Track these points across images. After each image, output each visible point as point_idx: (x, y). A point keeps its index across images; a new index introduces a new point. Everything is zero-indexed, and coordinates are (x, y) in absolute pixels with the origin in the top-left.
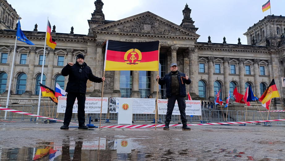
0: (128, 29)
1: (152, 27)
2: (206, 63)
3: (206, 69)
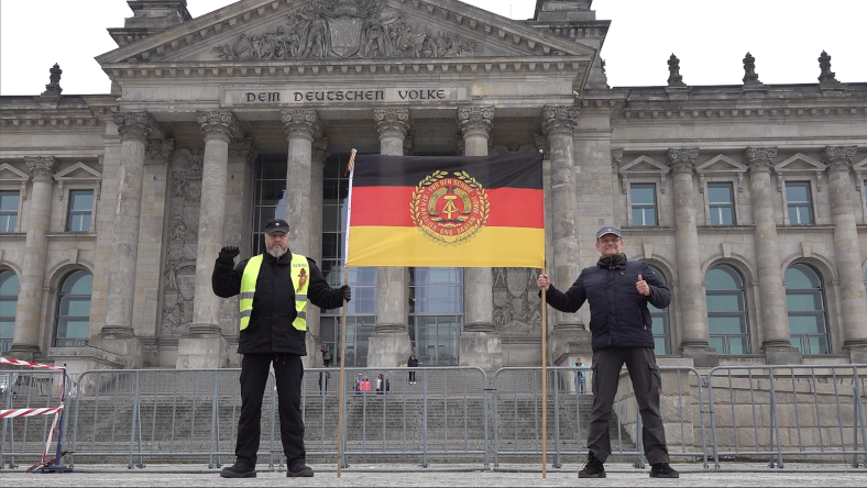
0: (256, 46)
1: (365, 30)
2: (663, 179)
3: (664, 210)
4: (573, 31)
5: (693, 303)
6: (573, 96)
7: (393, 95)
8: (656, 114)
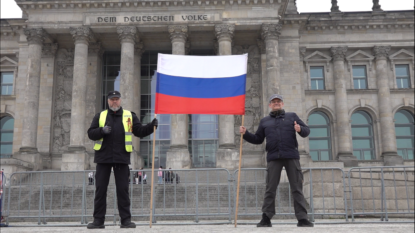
3: (328, 81)
5: (344, 132)
6: (278, 18)
7: (179, 18)
8: (324, 28)
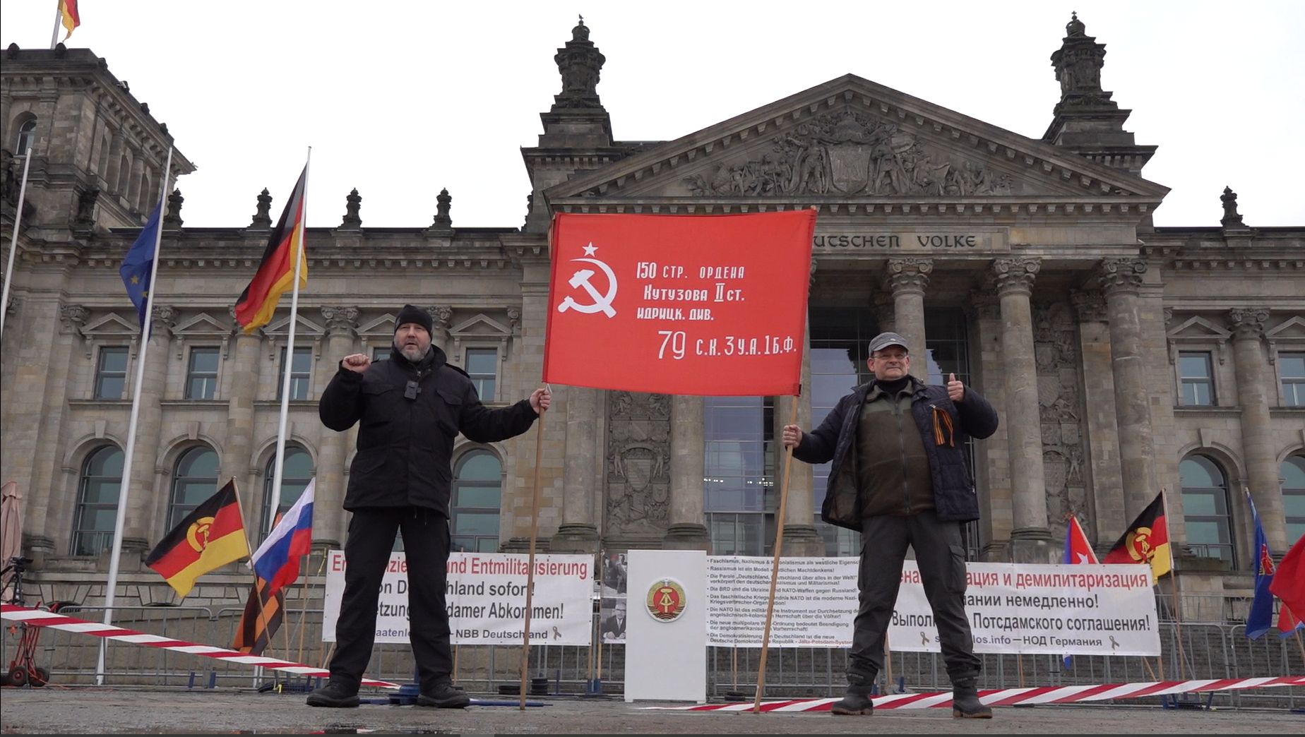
0: (738, 177)
1: (875, 160)
2: (1223, 347)
3: (1224, 384)
4: (1108, 158)
6: (1136, 246)
7: (910, 242)
8: (1214, 264)
